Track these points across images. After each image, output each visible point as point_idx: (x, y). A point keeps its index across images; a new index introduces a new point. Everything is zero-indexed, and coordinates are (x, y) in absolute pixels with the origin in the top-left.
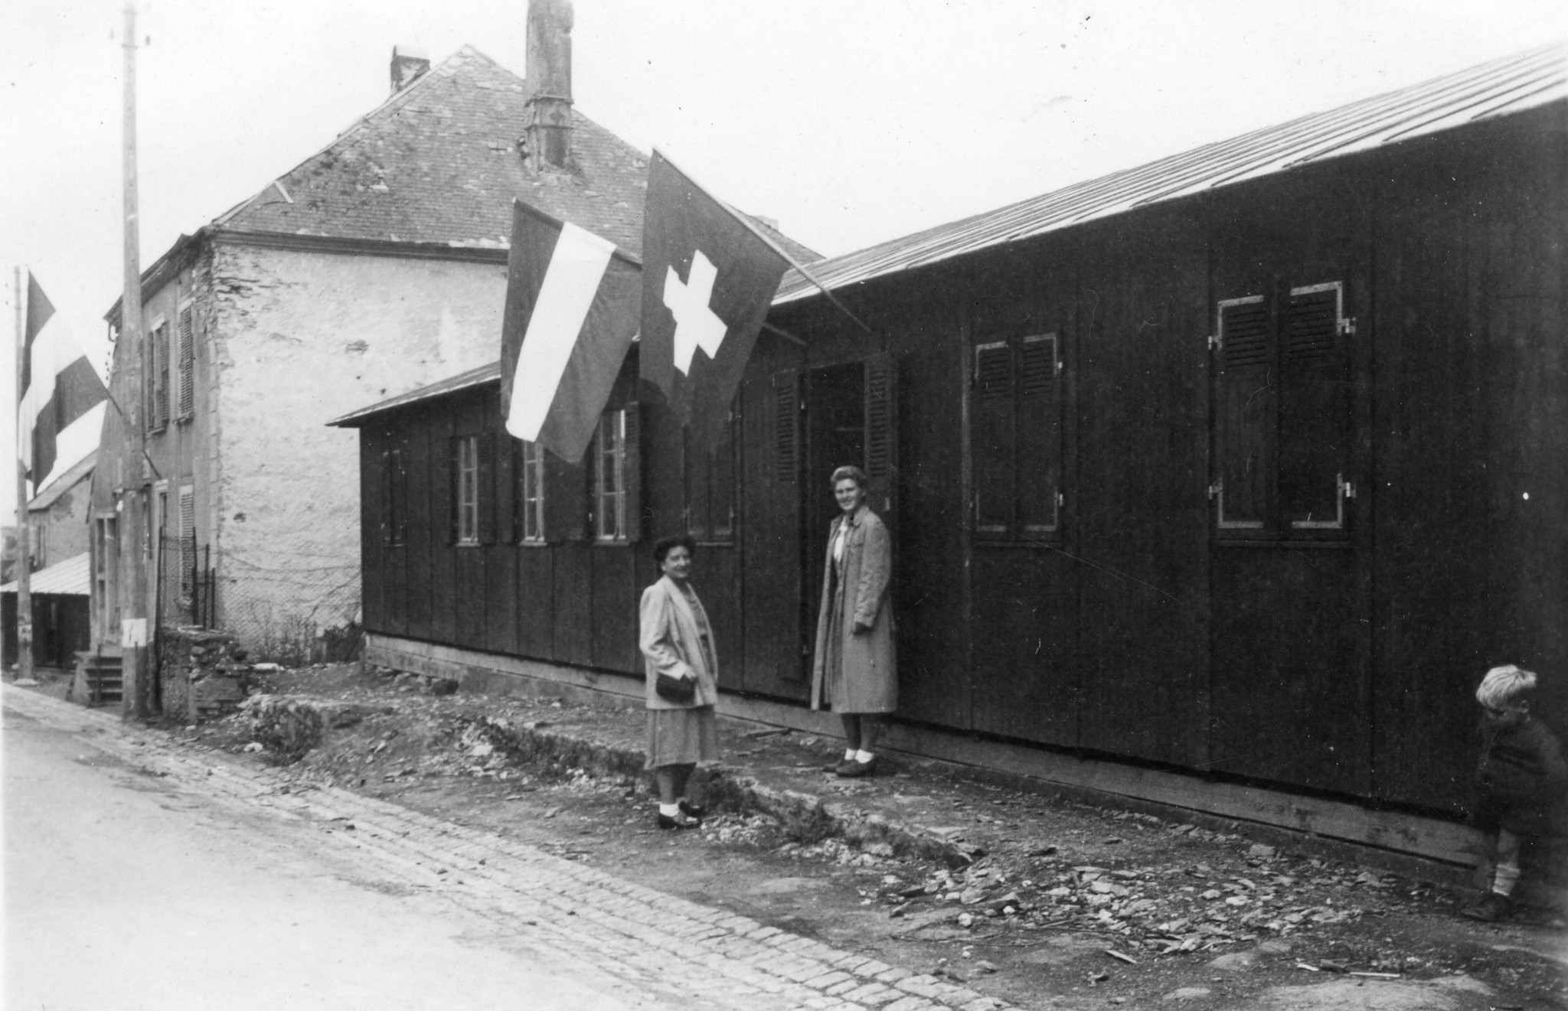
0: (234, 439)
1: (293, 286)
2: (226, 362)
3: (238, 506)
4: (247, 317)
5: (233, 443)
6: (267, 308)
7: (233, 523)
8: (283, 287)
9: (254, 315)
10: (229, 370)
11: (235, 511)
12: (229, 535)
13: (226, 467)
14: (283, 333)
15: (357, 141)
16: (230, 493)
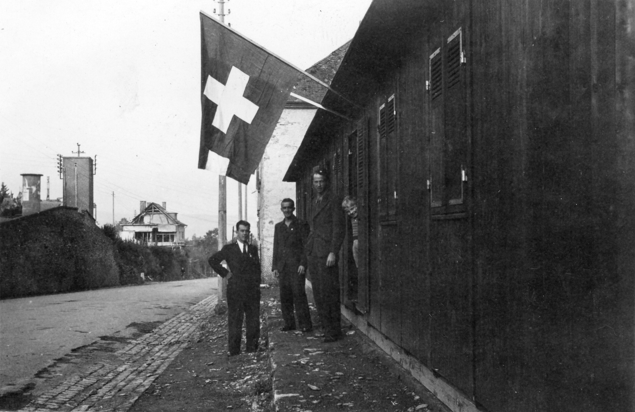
0: (269, 189)
1: (294, 124)
2: (266, 157)
3: (271, 218)
4: (275, 138)
5: (269, 191)
6: (283, 134)
7: (268, 225)
8: (289, 124)
9: (278, 137)
10: (268, 160)
11: (269, 220)
12: (267, 230)
13: (266, 201)
14: (289, 144)
15: (329, 61)
16: (267, 212)
